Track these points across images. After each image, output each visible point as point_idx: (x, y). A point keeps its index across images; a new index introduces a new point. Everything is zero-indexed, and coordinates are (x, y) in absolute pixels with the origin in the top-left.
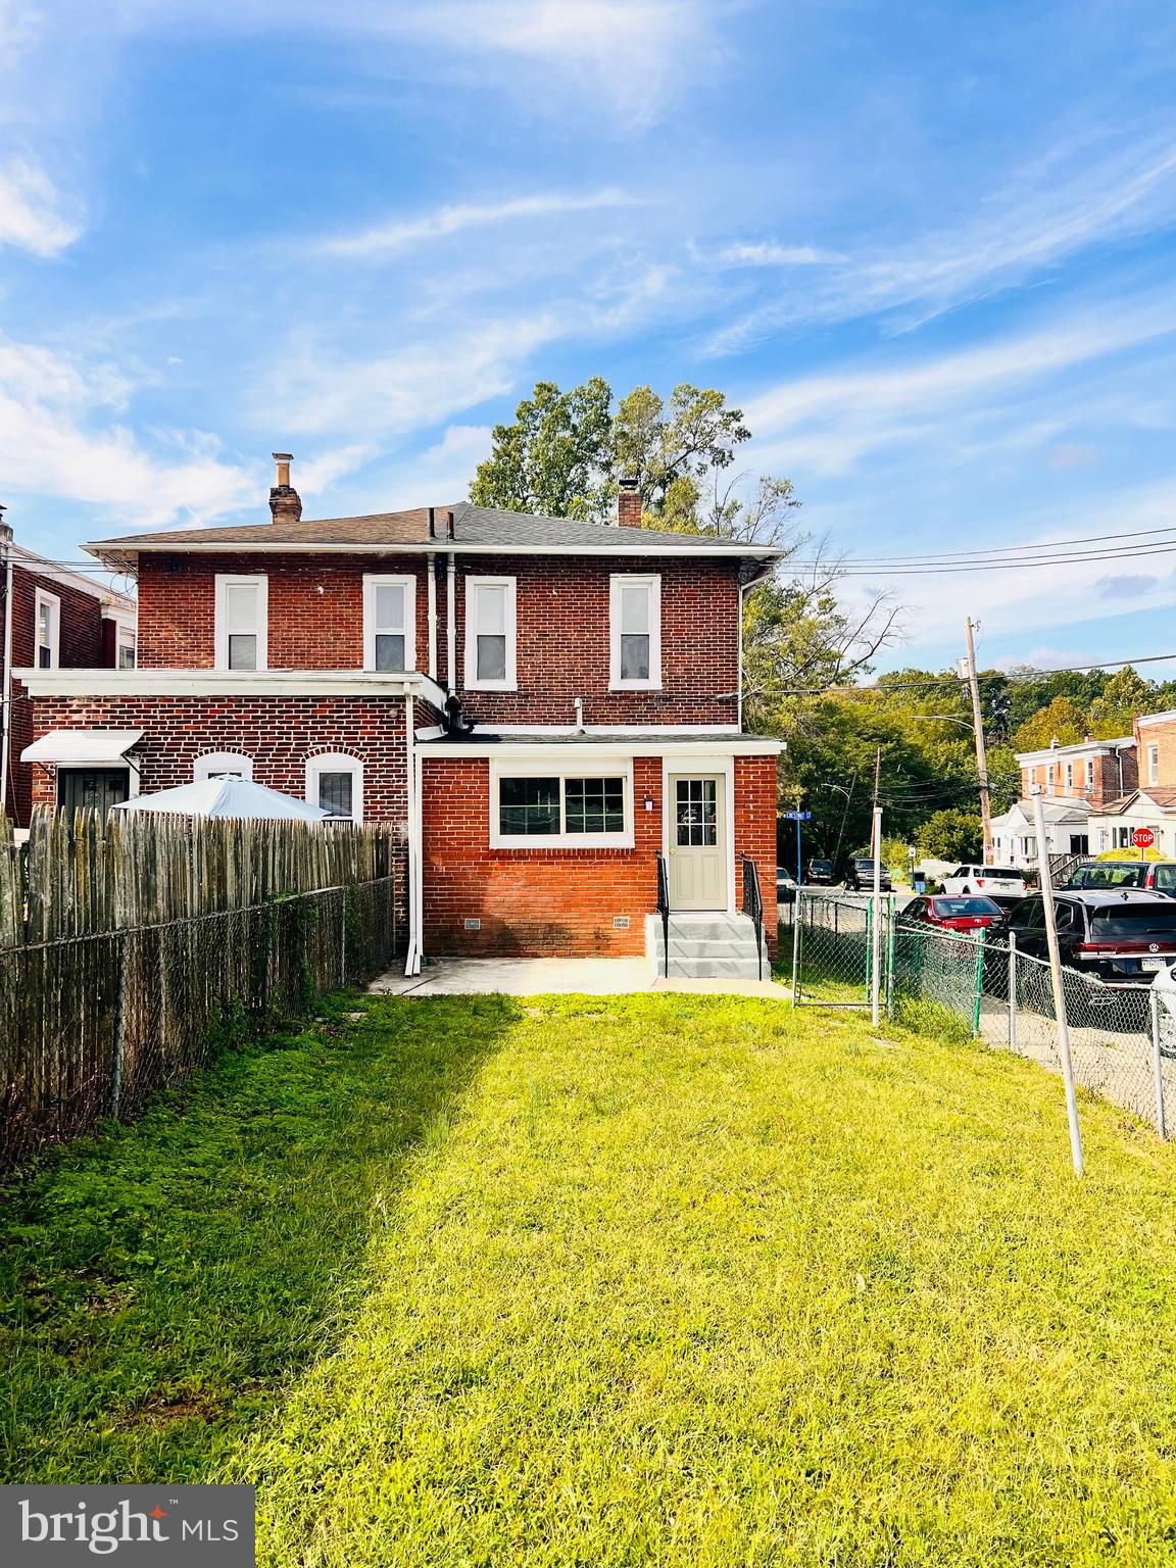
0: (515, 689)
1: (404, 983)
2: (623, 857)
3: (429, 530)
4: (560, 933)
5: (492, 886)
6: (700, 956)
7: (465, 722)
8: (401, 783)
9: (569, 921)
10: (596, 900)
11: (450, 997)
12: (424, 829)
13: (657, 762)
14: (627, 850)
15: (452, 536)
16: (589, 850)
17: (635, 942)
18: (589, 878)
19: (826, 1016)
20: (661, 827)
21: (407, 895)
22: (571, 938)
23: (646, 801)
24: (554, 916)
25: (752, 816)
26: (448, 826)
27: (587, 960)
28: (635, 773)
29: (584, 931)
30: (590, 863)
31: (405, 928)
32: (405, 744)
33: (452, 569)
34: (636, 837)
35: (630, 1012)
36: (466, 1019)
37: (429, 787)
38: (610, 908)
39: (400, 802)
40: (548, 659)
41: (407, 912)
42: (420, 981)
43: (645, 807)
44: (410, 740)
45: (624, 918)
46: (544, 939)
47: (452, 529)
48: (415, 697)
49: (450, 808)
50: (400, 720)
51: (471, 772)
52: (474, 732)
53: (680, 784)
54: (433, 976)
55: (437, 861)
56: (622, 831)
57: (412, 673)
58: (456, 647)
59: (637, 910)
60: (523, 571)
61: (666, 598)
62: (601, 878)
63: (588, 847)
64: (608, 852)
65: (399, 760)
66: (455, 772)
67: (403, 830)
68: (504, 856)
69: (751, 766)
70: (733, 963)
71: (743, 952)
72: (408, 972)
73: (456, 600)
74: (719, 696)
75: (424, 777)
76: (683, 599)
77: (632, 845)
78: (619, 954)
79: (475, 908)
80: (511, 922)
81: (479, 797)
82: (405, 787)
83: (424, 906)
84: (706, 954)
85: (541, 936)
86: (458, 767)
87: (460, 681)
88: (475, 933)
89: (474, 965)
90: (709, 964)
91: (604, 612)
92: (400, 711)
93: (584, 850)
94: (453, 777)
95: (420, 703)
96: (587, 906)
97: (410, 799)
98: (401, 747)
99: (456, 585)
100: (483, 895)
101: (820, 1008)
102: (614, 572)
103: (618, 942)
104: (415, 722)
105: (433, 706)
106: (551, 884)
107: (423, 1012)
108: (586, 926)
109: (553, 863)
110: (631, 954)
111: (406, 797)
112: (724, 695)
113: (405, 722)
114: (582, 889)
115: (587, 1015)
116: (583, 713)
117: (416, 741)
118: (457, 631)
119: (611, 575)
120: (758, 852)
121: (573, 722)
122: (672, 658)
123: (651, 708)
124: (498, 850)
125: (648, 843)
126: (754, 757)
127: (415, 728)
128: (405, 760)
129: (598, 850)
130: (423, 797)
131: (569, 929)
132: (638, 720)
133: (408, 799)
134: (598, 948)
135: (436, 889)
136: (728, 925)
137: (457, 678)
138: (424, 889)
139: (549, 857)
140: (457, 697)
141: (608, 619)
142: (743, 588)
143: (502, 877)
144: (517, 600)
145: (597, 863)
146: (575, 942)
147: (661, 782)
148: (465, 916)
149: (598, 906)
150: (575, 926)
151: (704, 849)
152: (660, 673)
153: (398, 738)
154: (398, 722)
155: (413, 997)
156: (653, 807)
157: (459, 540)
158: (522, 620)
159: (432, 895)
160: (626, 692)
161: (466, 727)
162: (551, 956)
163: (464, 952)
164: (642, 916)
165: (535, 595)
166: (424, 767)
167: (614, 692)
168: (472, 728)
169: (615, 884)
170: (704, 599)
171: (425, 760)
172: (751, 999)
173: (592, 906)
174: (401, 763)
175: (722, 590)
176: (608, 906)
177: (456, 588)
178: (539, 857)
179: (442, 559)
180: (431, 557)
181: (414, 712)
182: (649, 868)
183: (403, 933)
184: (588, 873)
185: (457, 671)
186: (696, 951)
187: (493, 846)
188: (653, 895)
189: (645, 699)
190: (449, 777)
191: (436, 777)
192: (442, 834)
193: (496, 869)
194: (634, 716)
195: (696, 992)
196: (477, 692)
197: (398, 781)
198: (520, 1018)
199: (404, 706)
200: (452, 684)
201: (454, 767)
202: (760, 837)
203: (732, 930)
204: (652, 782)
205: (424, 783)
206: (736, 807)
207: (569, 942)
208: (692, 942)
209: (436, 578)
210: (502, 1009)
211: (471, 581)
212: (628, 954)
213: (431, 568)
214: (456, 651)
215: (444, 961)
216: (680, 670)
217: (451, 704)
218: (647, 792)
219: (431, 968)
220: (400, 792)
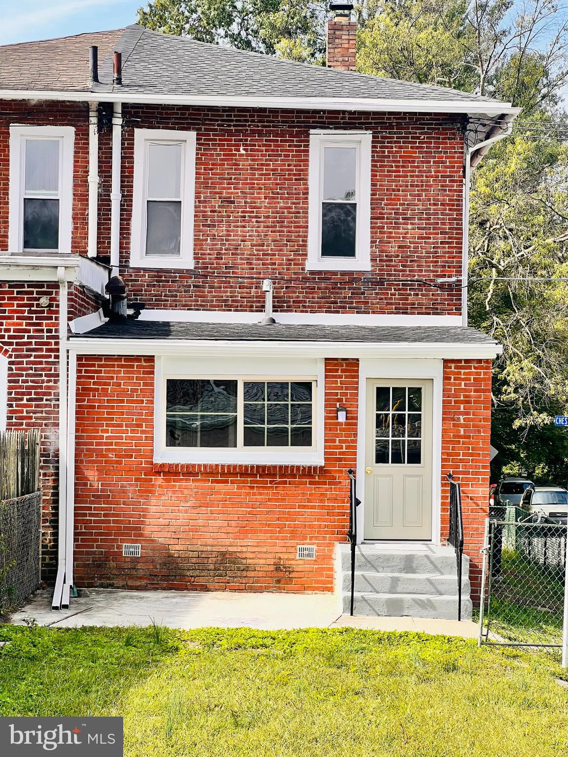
0: (192, 268)
1: (50, 614)
2: (309, 475)
3: (90, 74)
4: (234, 563)
5: (155, 506)
6: (392, 591)
7: (129, 307)
8: (51, 384)
9: (244, 549)
10: (278, 526)
11: (101, 629)
12: (77, 437)
13: (352, 365)
14: (315, 468)
15: (119, 81)
16: (269, 467)
17: (322, 575)
18: (270, 500)
19: (515, 657)
20: (355, 441)
21: (56, 515)
22: (247, 569)
23: (338, 411)
24: (228, 543)
25: (462, 430)
26: (105, 435)
27: (265, 596)
28: (326, 376)
29: (262, 561)
30: (271, 482)
31: (53, 552)
32: (57, 337)
33: (118, 121)
34: (326, 453)
35: (299, 648)
36: (118, 648)
37: (83, 389)
38: (294, 534)
39: (50, 406)
40: (233, 231)
41: (56, 534)
42: (68, 612)
43: (337, 418)
44: (63, 333)
45: (308, 546)
46: (215, 569)
47: (119, 71)
48: (70, 283)
49: (108, 413)
50: (52, 310)
51: (133, 372)
52: (140, 318)
53: (379, 390)
54: (84, 608)
55: (91, 474)
56: (310, 445)
57: (68, 255)
58: (121, 215)
59: (324, 538)
60: (204, 124)
61: (377, 161)
62: (283, 500)
63: (269, 464)
64: (292, 470)
65: (50, 356)
66: (114, 372)
67: (52, 438)
68: (170, 472)
69: (463, 371)
70: (429, 601)
71: (440, 588)
72: (56, 603)
73: (122, 158)
74: (440, 280)
75: (78, 377)
76: (399, 162)
77: (321, 462)
78: (302, 589)
79: (135, 532)
80: (176, 549)
81: (142, 402)
82: (56, 388)
83: (76, 528)
84: (399, 589)
85: (212, 567)
86: (119, 366)
87: (124, 256)
88: (135, 560)
89: (132, 597)
90: (401, 601)
91: (302, 176)
92: (51, 299)
93: (264, 467)
94: (112, 378)
95: (76, 289)
96: (266, 532)
97: (62, 403)
98: (53, 341)
99: (123, 140)
100: (144, 516)
101: (510, 649)
102: (314, 128)
103: (301, 575)
104: (69, 312)
105: (91, 291)
106: (224, 506)
107: (72, 642)
108: (264, 556)
109: (227, 482)
110: (317, 589)
111: (58, 400)
112: (446, 279)
113: (57, 312)
114: (261, 513)
115: (251, 649)
116: (274, 297)
117: (71, 335)
118: (123, 196)
119: (312, 131)
120: (468, 473)
121: (261, 309)
122: (384, 233)
123: (356, 293)
124: (163, 465)
125: (340, 460)
126: (467, 361)
127: (70, 319)
128: (57, 357)
129: (281, 467)
130: (77, 401)
131: (246, 558)
132: (341, 307)
133: (60, 403)
134: (278, 582)
135: (90, 509)
136: (427, 557)
137: (121, 253)
138: (76, 508)
139: (223, 474)
140: (120, 278)
141: (306, 184)
142: (471, 150)
143: (168, 497)
144: (197, 159)
145: (279, 483)
146: (252, 574)
147: (357, 389)
148: (123, 541)
149: (280, 532)
150: (251, 555)
151: (406, 468)
152: (369, 250)
153: (49, 331)
154: (50, 312)
155: (60, 629)
156: (347, 418)
157: (128, 86)
158: (202, 183)
159: (85, 515)
160: (326, 272)
161: (131, 312)
162: (224, 590)
163: (121, 583)
164: (331, 545)
165: (218, 154)
166: (79, 365)
167: (312, 273)
168: (137, 314)
169: (300, 507)
170: (423, 162)
171: (79, 358)
172: (436, 638)
173: (272, 532)
174: (52, 359)
175: (446, 153)
176: (292, 532)
177: (123, 144)
178: (211, 474)
179: (106, 109)
180: (94, 107)
181: (69, 300)
182: (340, 490)
183: (51, 559)
184: (267, 494)
185: (121, 243)
186: (388, 585)
187: (158, 460)
188: (344, 520)
189: (351, 282)
190: (109, 378)
191: (93, 378)
192: (98, 444)
193: (160, 486)
194: (336, 302)
195: (376, 629)
196: (145, 270)
197: (49, 381)
198: (177, 649)
199: (57, 293)
200: (115, 260)
201: (113, 366)
202: (472, 455)
203: (432, 562)
204: (347, 388)
205: (78, 383)
206: (444, 419)
207: (244, 573)
208: (384, 575)
209: (99, 131)
210: (158, 641)
211: (141, 135)
212: (314, 589)
213: (94, 120)
214: (121, 219)
215: (98, 593)
216: (393, 248)
217: (113, 286)
218: (340, 400)
219: (82, 600)
220: (50, 394)
